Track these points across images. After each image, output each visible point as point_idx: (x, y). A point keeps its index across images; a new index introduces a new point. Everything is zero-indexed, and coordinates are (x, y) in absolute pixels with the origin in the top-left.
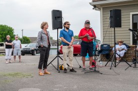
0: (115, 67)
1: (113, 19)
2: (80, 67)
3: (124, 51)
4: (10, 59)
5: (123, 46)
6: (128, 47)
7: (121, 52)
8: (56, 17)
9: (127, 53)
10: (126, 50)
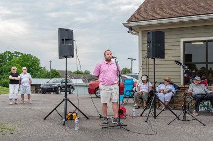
0: (155, 118)
1: (151, 46)
2: (101, 117)
3: (170, 94)
4: (16, 100)
5: (170, 87)
6: (177, 88)
7: (167, 95)
8: (63, 40)
9: (176, 96)
10: (173, 93)
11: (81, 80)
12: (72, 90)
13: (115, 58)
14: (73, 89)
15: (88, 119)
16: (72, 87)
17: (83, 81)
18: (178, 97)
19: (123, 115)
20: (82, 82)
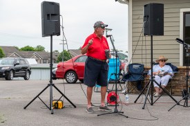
0: (152, 104)
1: (149, 21)
3: (168, 77)
5: (167, 68)
6: (176, 69)
7: (163, 78)
8: (48, 15)
9: (174, 80)
10: (171, 75)
12: (28, 74)
13: (110, 36)
15: (75, 107)
16: (28, 70)
17: (37, 61)
18: (176, 80)
20: (36, 63)
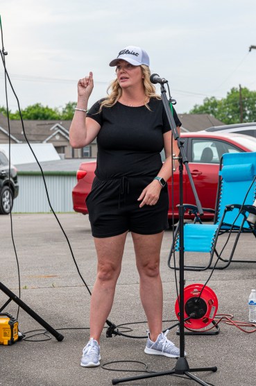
11: (51, 147)
12: (7, 195)
14: (14, 192)
15: (60, 338)
16: (8, 184)
17: (59, 149)
19: (207, 321)
20: (55, 156)
